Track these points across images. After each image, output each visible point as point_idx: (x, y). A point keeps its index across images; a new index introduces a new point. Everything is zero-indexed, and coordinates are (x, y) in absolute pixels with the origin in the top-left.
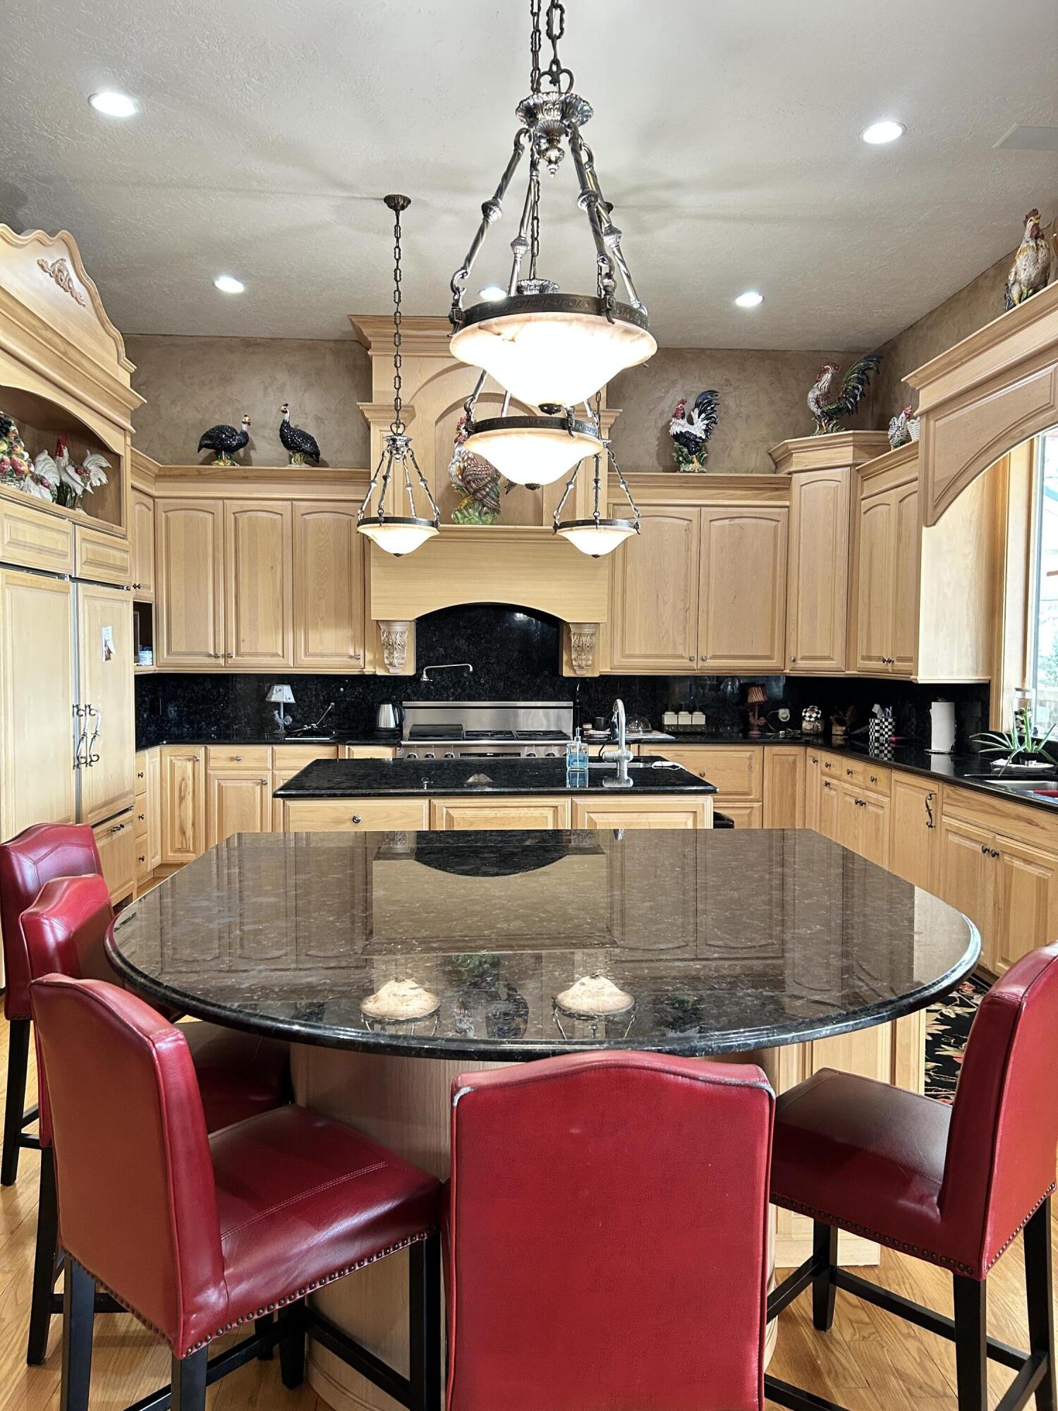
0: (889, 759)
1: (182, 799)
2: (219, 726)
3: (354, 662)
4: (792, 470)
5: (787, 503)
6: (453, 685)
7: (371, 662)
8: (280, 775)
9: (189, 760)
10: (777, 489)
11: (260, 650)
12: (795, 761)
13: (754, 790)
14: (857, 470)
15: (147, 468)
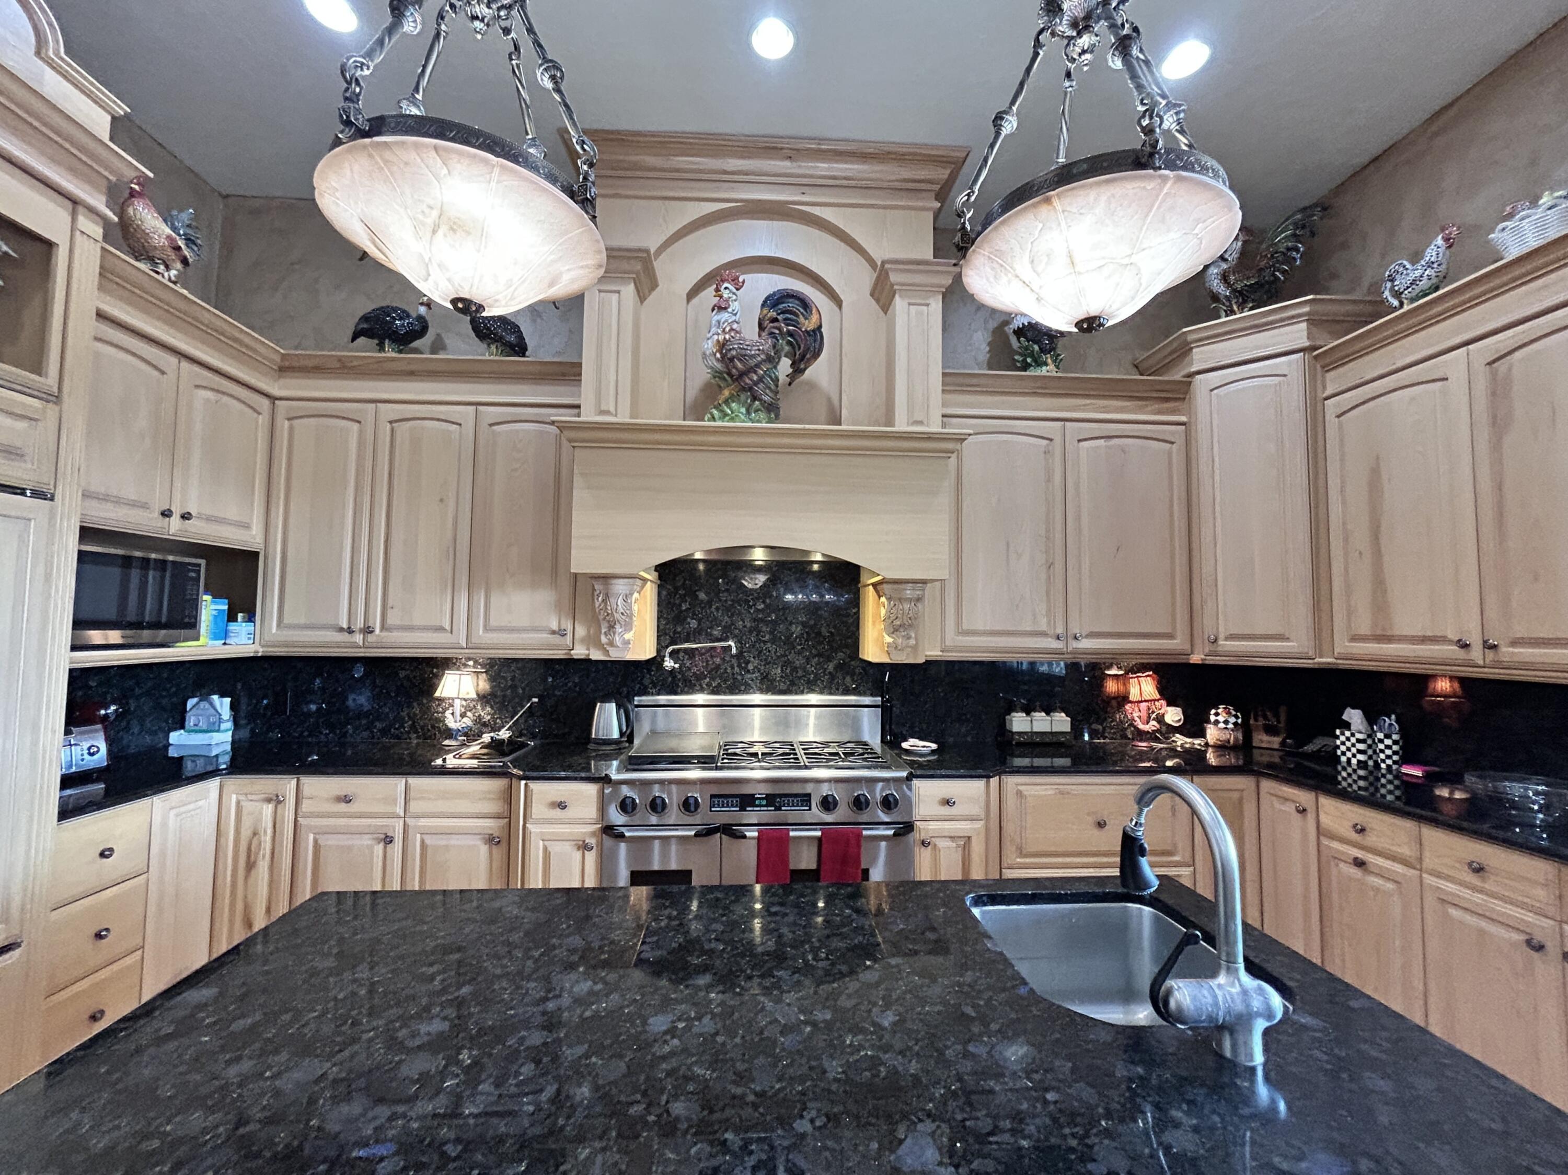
0: (1398, 798)
1: (250, 866)
2: (372, 732)
3: (556, 639)
4: (1194, 369)
5: (1183, 419)
6: (709, 672)
7: (583, 641)
8: (416, 826)
9: (269, 800)
10: (1167, 400)
11: (417, 622)
12: (1241, 800)
13: (1180, 846)
14: (1316, 357)
15: (255, 351)
